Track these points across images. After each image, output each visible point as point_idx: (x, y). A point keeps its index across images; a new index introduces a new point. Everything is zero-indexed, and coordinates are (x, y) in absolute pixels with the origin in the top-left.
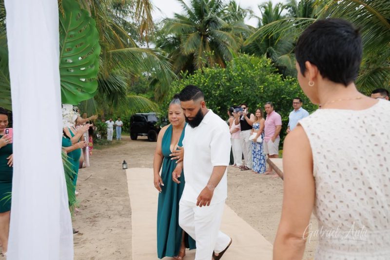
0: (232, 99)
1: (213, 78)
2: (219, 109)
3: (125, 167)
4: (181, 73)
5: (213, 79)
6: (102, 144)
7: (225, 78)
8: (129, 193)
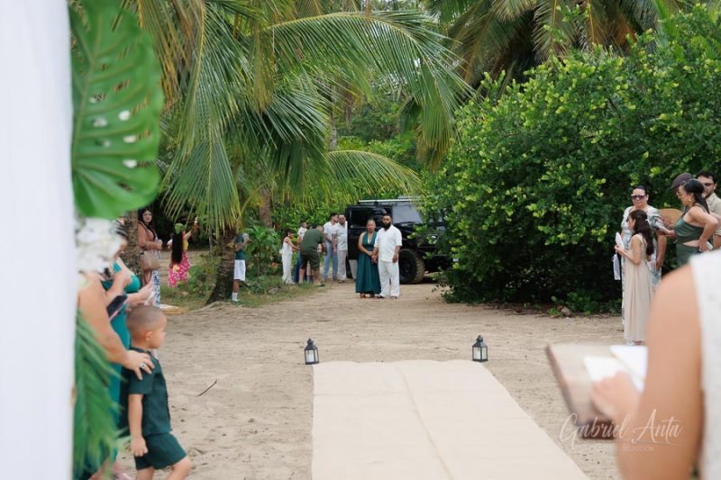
0: (647, 154)
1: (583, 90)
2: (603, 185)
3: (311, 359)
4: (483, 77)
5: (582, 94)
6: (261, 292)
7: (621, 89)
8: (315, 432)
